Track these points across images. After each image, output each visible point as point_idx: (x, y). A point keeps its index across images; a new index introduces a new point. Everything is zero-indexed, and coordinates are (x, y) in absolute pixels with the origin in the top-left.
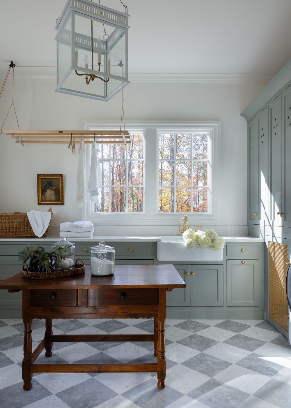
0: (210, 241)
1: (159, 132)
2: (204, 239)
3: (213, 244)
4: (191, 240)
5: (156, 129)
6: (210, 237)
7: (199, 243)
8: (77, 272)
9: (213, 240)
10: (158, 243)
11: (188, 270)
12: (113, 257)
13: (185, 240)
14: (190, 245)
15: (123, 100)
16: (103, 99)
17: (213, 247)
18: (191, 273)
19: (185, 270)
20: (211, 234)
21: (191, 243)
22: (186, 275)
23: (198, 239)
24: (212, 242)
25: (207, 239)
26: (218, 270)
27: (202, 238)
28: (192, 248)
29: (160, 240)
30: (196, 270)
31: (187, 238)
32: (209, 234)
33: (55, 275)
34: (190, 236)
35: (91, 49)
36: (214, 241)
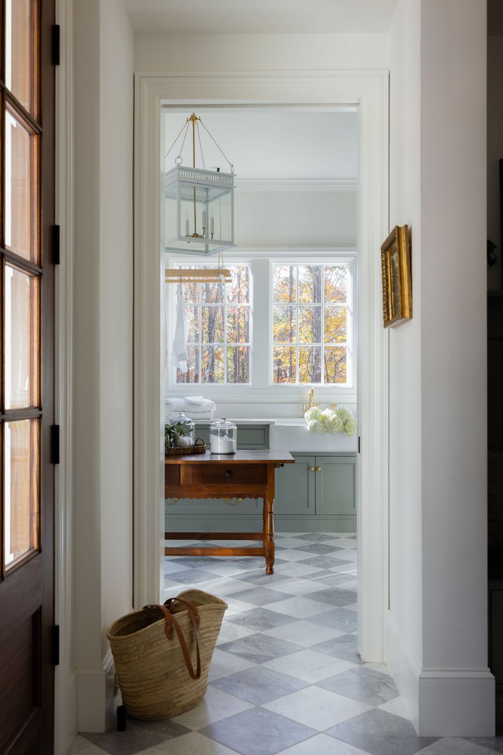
0: (342, 423)
1: (272, 263)
2: (334, 420)
3: (346, 427)
4: (315, 421)
5: (268, 260)
6: (342, 418)
7: (326, 425)
8: (197, 450)
9: (346, 422)
10: (270, 426)
11: (312, 464)
12: (235, 434)
13: (308, 423)
14: (314, 428)
15: (221, 224)
16: (205, 254)
17: (346, 432)
18: (316, 469)
19: (308, 464)
20: (343, 413)
21: (315, 425)
22: (310, 471)
23: (325, 421)
24: (344, 425)
25: (337, 420)
26: (354, 464)
27: (331, 419)
28: (317, 433)
29: (273, 423)
30: (323, 464)
31: (311, 419)
32: (341, 414)
33: (174, 451)
34: (314, 416)
35: (193, 199)
36: (347, 424)
